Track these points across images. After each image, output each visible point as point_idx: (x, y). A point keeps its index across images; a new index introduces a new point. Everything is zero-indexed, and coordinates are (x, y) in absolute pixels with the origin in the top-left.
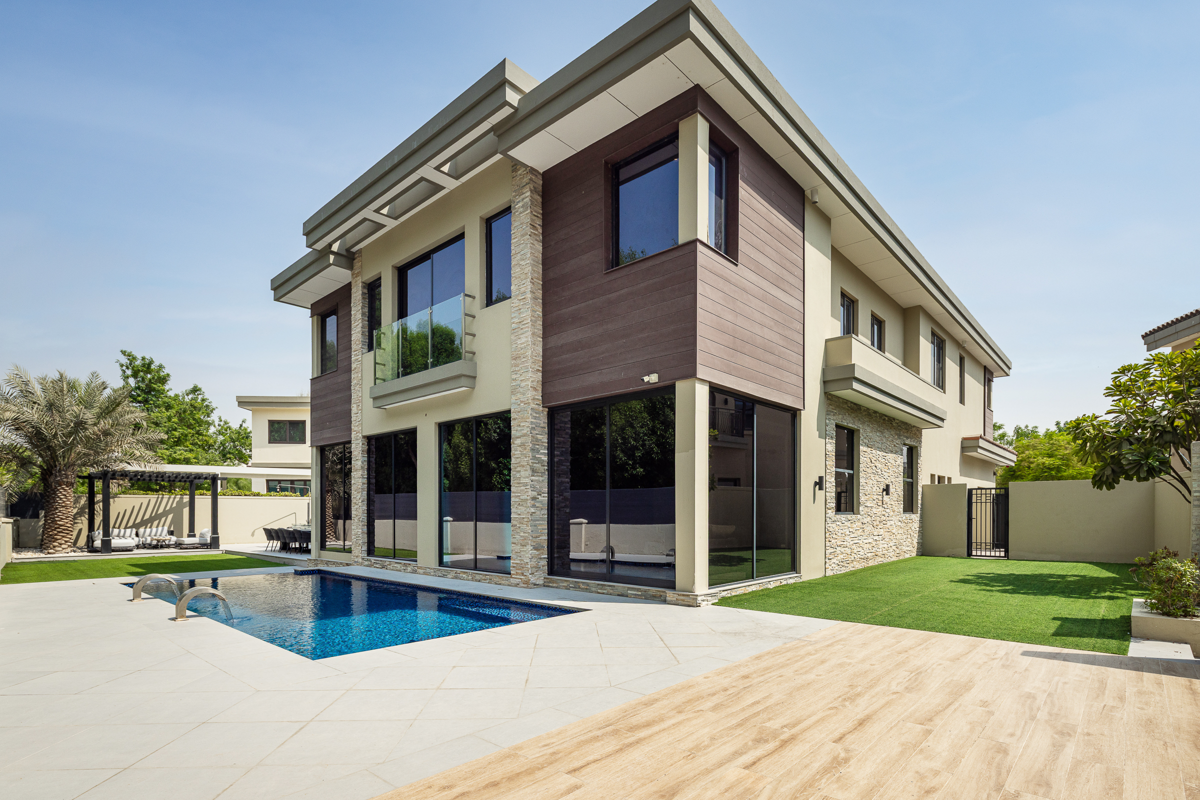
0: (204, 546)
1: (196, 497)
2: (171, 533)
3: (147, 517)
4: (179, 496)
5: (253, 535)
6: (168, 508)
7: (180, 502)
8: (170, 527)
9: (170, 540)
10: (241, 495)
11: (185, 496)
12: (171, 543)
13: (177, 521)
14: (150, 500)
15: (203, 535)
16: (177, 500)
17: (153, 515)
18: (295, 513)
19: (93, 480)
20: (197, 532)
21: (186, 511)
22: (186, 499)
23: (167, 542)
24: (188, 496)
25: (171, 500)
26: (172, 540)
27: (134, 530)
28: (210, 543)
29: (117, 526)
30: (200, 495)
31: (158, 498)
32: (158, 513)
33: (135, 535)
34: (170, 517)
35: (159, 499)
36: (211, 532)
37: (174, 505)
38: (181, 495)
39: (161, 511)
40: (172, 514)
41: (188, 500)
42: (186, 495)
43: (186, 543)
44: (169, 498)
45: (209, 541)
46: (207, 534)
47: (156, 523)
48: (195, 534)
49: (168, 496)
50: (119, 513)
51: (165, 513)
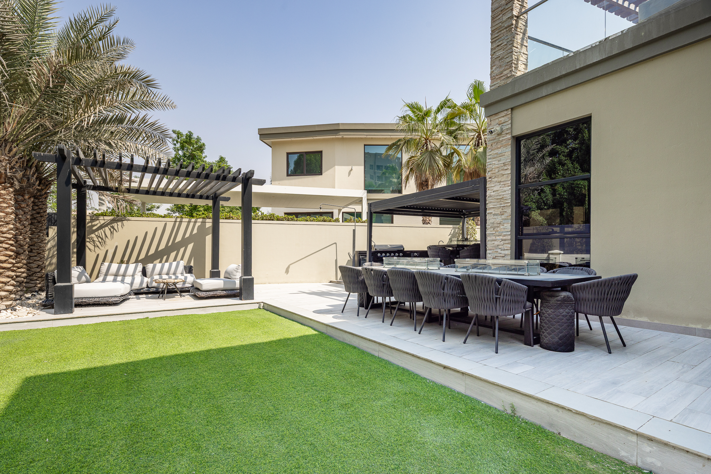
0: (231, 294)
1: (221, 221)
2: (189, 270)
3: (162, 246)
4: (201, 220)
5: (287, 271)
6: (187, 235)
7: (202, 228)
8: (189, 261)
9: (184, 282)
10: (273, 220)
11: (208, 220)
12: (187, 285)
13: (198, 254)
14: (166, 224)
15: (229, 274)
16: (198, 224)
17: (170, 244)
18: (336, 243)
19: (83, 189)
20: (222, 269)
21: (209, 239)
22: (209, 224)
23: (179, 286)
24: (211, 220)
25: (191, 224)
26: (188, 280)
27: (140, 267)
28: (241, 289)
29: (126, 259)
30: (226, 218)
31: (175, 222)
32: (176, 241)
33: (140, 273)
34: (190, 247)
35: (177, 223)
36: (240, 271)
37: (195, 231)
38: (204, 218)
39: (179, 239)
40: (193, 244)
41: (210, 224)
42: (210, 218)
43: (204, 288)
44: (189, 222)
45: (238, 285)
46: (235, 273)
47: (173, 255)
48: (219, 272)
49: (187, 220)
50: (129, 241)
51: (184, 242)
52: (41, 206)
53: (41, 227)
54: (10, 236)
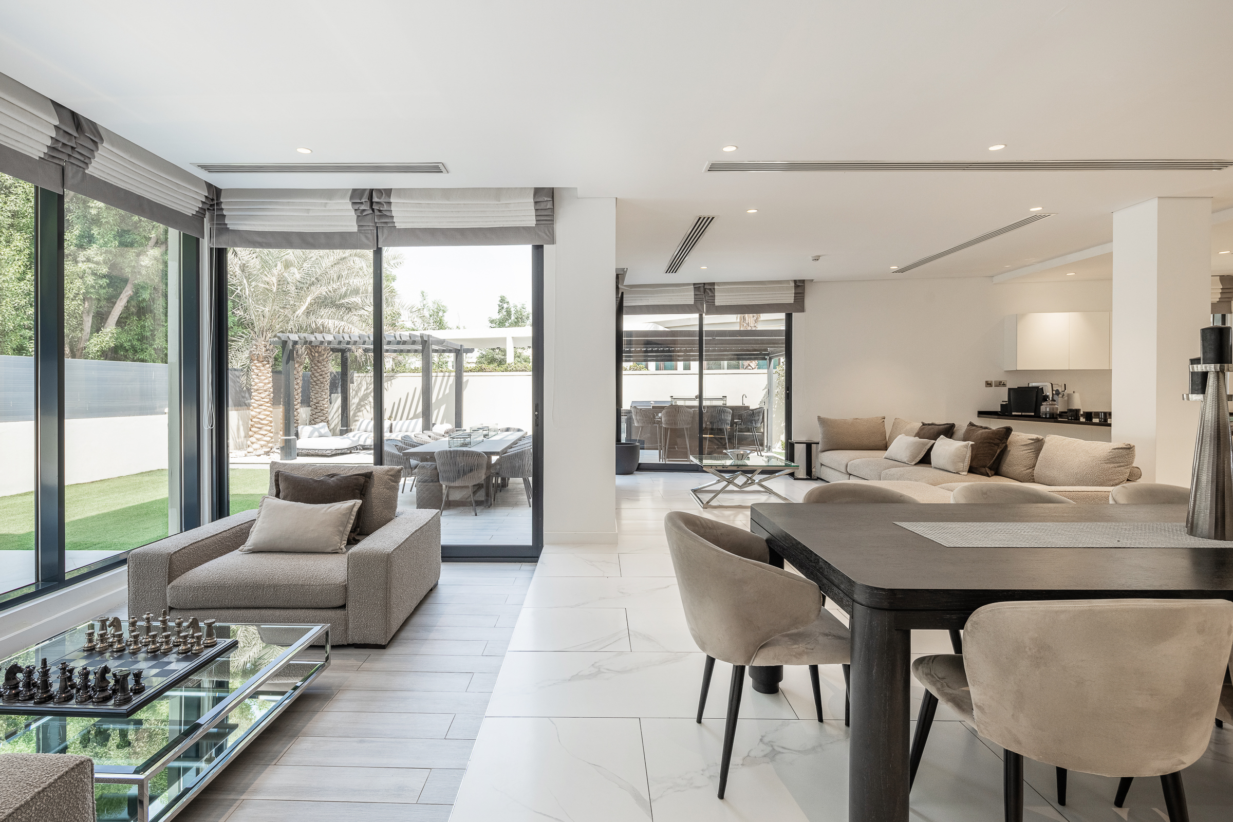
52: (322, 369)
53: (323, 387)
54: (268, 400)
